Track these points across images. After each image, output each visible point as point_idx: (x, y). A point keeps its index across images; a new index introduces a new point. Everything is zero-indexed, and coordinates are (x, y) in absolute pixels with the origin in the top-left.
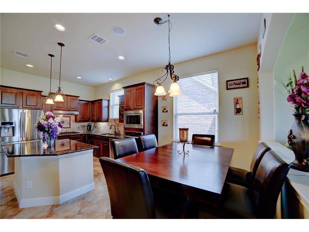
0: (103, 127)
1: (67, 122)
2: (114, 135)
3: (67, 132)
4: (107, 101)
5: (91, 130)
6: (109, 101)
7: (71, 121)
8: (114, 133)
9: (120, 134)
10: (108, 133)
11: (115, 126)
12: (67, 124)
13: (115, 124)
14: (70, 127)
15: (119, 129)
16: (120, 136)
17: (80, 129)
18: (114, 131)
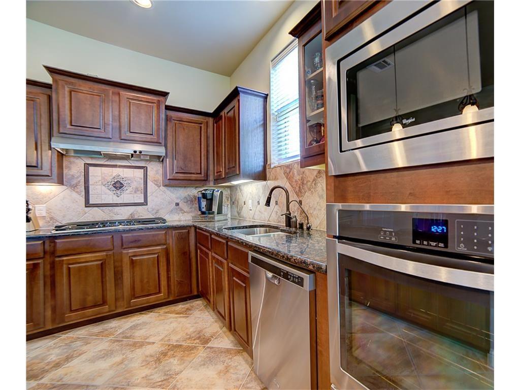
0: (250, 201)
1: (134, 185)
2: (282, 231)
3: (136, 217)
4: (261, 100)
5: (213, 213)
6: (266, 97)
7: (150, 183)
8: (283, 223)
9: (308, 228)
10: (266, 223)
11: (287, 192)
12: (136, 190)
13: (287, 186)
14: (145, 203)
15: (305, 207)
16: (309, 235)
17: (181, 210)
18: (285, 211)
